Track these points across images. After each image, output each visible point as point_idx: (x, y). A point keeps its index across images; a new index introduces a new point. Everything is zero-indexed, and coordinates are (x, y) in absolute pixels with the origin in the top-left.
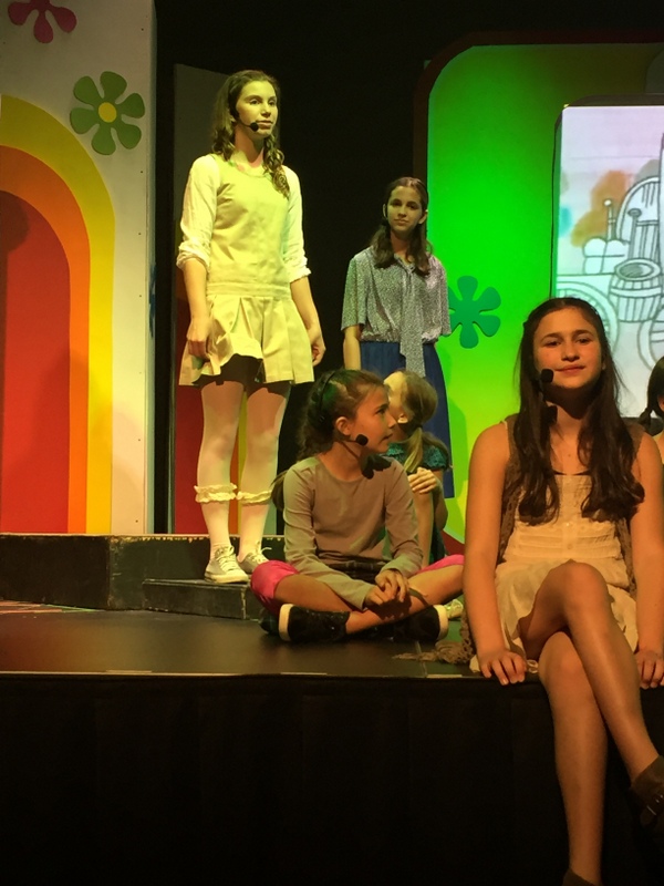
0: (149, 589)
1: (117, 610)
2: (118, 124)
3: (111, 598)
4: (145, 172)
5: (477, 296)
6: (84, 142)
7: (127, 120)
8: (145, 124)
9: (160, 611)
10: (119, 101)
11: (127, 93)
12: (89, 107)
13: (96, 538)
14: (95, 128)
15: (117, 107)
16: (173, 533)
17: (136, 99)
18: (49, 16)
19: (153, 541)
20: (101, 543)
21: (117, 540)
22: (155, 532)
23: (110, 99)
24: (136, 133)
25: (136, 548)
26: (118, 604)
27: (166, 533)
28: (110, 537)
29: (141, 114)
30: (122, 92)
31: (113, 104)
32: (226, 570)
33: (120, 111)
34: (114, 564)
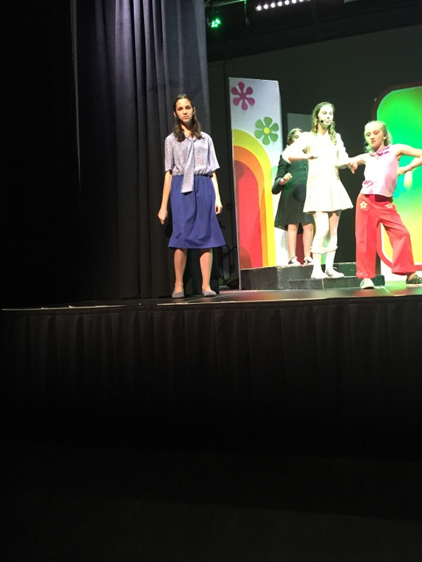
0: (291, 282)
1: (281, 290)
2: (270, 134)
3: (279, 286)
4: (280, 149)
6: (260, 141)
7: (273, 132)
8: (279, 133)
9: (295, 289)
10: (270, 126)
11: (273, 123)
12: (261, 130)
13: (272, 267)
14: (263, 136)
17: (276, 125)
18: (246, 101)
20: (274, 269)
21: (279, 268)
23: (267, 126)
24: (277, 136)
25: (286, 270)
26: (281, 288)
28: (277, 267)
29: (277, 129)
30: (271, 123)
31: (268, 128)
33: (271, 129)
34: (279, 275)
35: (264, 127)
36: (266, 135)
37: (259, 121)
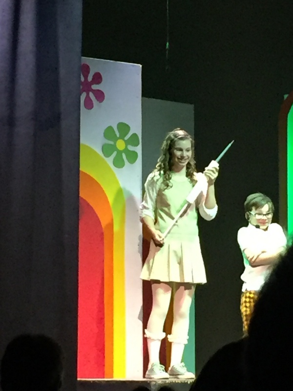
2: (126, 151)
6: (109, 161)
7: (131, 148)
8: (139, 149)
14: (115, 153)
23: (122, 137)
29: (137, 145)
30: (128, 133)
31: (124, 140)
33: (127, 143)
35: (115, 139)
36: (120, 153)
37: (110, 128)
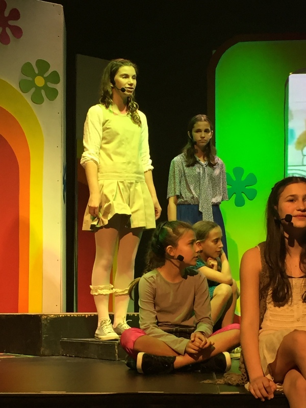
0: (63, 343)
1: (46, 356)
2: (45, 87)
3: (42, 349)
4: (60, 113)
5: (243, 178)
7: (50, 85)
8: (60, 87)
9: (70, 356)
10: (46, 75)
11: (50, 71)
12: (30, 79)
13: (34, 315)
14: (33, 90)
15: (44, 78)
16: (77, 312)
17: (55, 74)
18: (8, 30)
19: (66, 317)
20: (37, 318)
21: (45, 317)
22: (67, 312)
23: (41, 74)
24: (56, 92)
25: (56, 321)
26: (47, 352)
27: (73, 312)
28: (42, 315)
29: (57, 82)
30: (47, 70)
31: (43, 76)
32: (107, 333)
33: (46, 79)
34: (44, 330)
35: (35, 75)
36: (38, 89)
37: (28, 65)
